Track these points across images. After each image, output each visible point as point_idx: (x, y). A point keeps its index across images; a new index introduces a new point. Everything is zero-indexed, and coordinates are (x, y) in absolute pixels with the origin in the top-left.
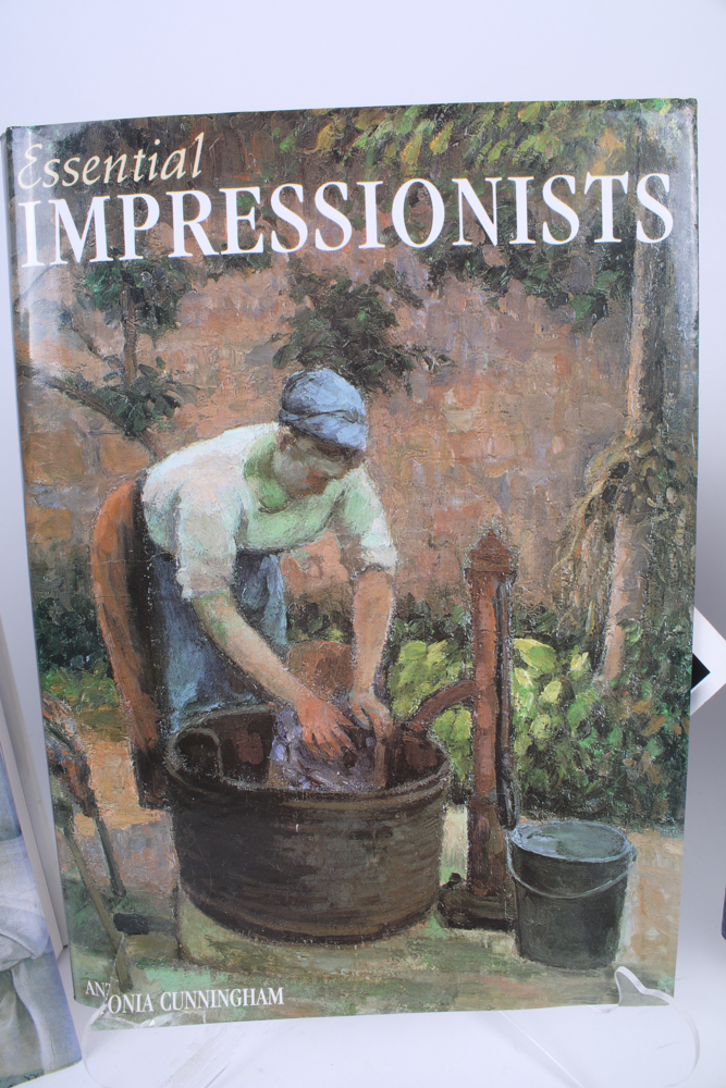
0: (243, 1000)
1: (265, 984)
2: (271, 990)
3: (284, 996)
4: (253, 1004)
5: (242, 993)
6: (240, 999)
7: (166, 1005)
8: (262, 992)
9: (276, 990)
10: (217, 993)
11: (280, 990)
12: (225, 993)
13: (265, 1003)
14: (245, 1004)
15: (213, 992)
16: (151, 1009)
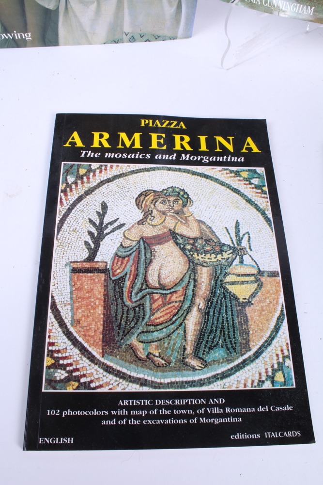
0: (296, 9)
1: (308, 4)
2: (309, 7)
3: (313, 12)
4: (300, 12)
5: (297, 6)
6: (295, 8)
7: (265, 4)
8: (305, 7)
9: (311, 8)
10: (286, 3)
11: (313, 8)
12: (289, 4)
13: (305, 13)
14: (297, 11)
15: (285, 2)
16: (259, 3)
